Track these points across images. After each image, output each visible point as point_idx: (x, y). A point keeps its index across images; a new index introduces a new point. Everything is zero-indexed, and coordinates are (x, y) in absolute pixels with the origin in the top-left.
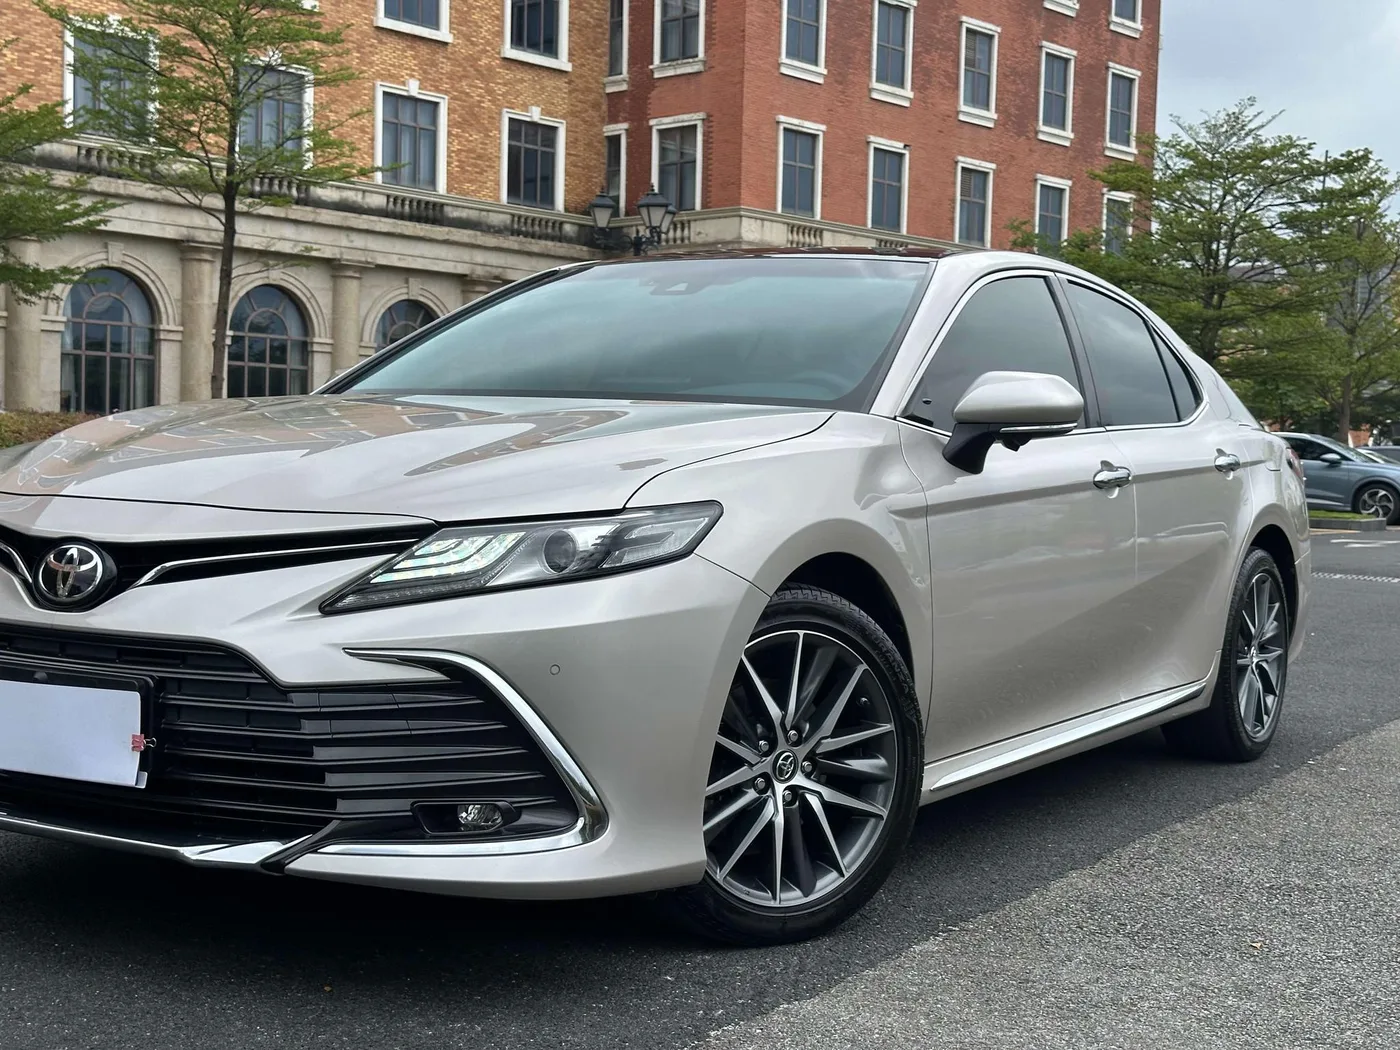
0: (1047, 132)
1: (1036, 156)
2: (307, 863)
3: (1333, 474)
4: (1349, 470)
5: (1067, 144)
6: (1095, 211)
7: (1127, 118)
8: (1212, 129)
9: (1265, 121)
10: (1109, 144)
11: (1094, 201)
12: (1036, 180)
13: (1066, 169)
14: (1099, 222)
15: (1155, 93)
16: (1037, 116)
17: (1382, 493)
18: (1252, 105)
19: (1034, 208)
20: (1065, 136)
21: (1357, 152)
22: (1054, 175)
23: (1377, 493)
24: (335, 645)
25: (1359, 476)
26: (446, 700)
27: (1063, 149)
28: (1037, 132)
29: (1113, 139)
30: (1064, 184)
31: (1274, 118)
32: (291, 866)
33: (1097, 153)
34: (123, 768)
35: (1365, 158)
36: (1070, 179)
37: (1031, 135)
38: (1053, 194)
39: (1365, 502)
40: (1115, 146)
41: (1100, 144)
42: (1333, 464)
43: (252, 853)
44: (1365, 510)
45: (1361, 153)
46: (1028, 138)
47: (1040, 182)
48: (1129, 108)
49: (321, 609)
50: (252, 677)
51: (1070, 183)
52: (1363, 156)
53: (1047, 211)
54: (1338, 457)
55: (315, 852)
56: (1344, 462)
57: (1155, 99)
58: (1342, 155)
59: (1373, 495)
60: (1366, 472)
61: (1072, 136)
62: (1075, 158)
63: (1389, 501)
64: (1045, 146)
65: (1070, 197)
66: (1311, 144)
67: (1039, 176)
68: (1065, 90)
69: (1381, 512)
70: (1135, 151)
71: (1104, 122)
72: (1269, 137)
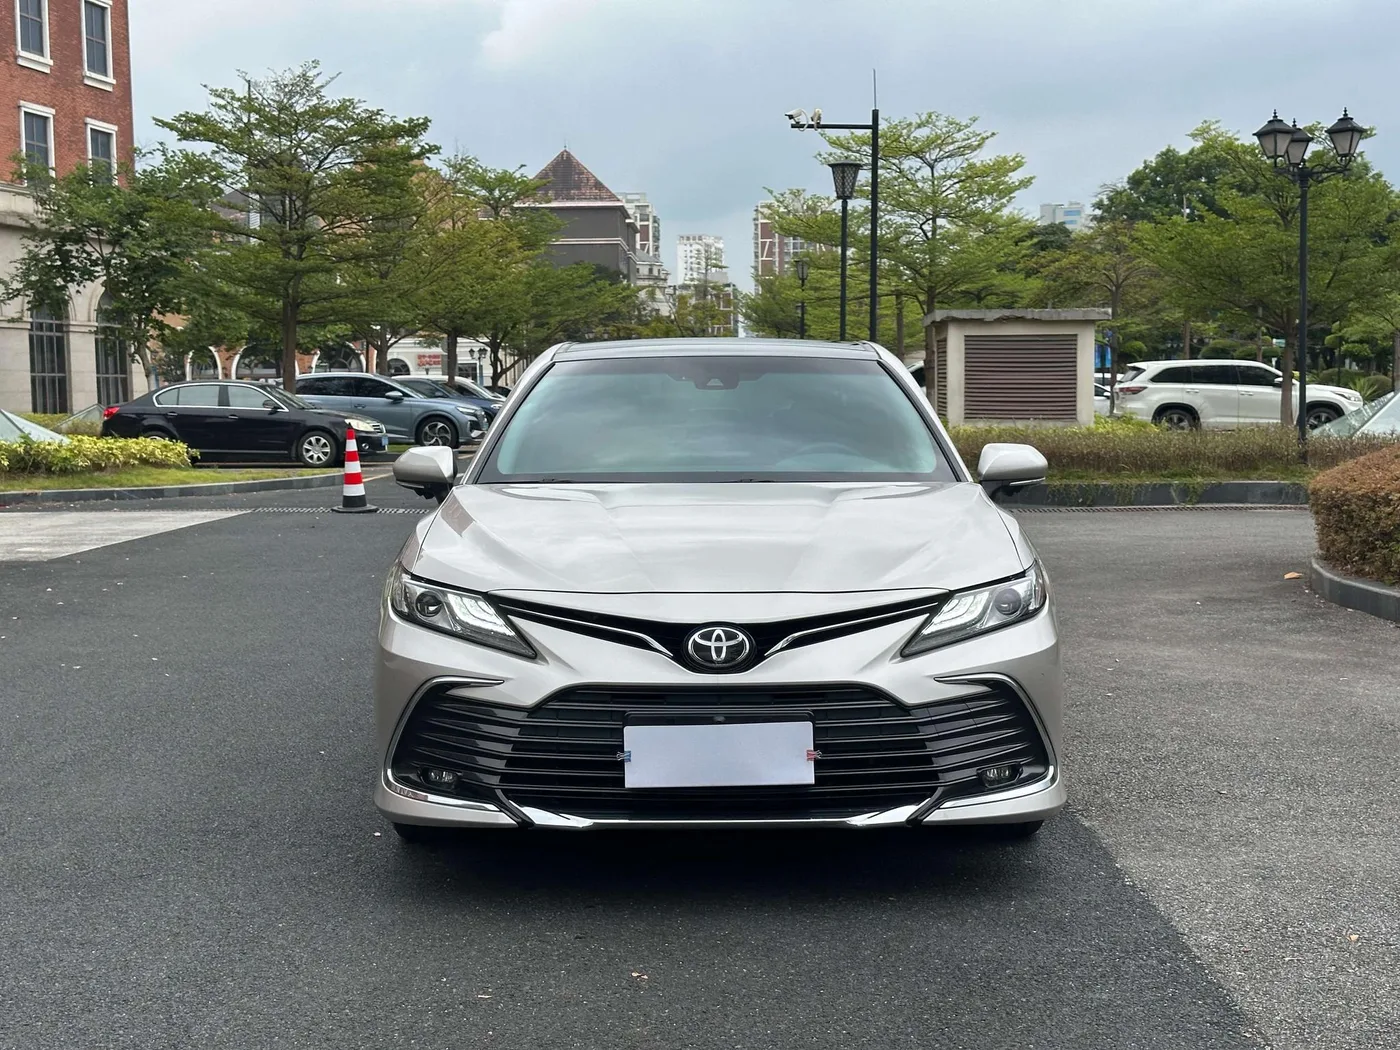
0: (27, 58)
1: (17, 81)
2: (936, 816)
3: (396, 409)
4: (411, 406)
5: (47, 71)
6: (80, 141)
7: (102, 47)
8: (279, 87)
9: (324, 82)
10: (88, 74)
11: (78, 130)
12: (19, 107)
13: (48, 97)
14: (85, 151)
15: (127, 24)
16: (15, 40)
17: (440, 425)
18: (315, 67)
19: (19, 136)
20: (44, 62)
21: (418, 120)
22: (38, 103)
23: (436, 425)
24: (930, 677)
25: (420, 411)
26: (992, 704)
27: (44, 76)
28: (16, 57)
29: (91, 68)
30: (48, 112)
31: (332, 79)
32: (927, 819)
33: (77, 82)
34: (804, 774)
35: (425, 125)
36: (53, 107)
37: (11, 59)
38: (37, 122)
39: (426, 433)
40: (94, 75)
41: (78, 72)
42: (397, 401)
43: (900, 814)
44: (427, 441)
45: (421, 121)
46: (8, 63)
47: (23, 109)
48: (104, 38)
49: (901, 655)
50: (885, 704)
51: (53, 111)
52: (422, 124)
53: (33, 140)
54: (401, 394)
55: (939, 808)
56: (406, 398)
57: (127, 30)
58: (405, 122)
59: (432, 428)
60: (428, 407)
61: (51, 63)
62: (54, 86)
63: (447, 432)
64: (25, 72)
65: (54, 126)
66: (379, 110)
67: (22, 103)
68: (40, 15)
69: (440, 442)
70: (114, 82)
71: (81, 51)
72: (332, 97)
